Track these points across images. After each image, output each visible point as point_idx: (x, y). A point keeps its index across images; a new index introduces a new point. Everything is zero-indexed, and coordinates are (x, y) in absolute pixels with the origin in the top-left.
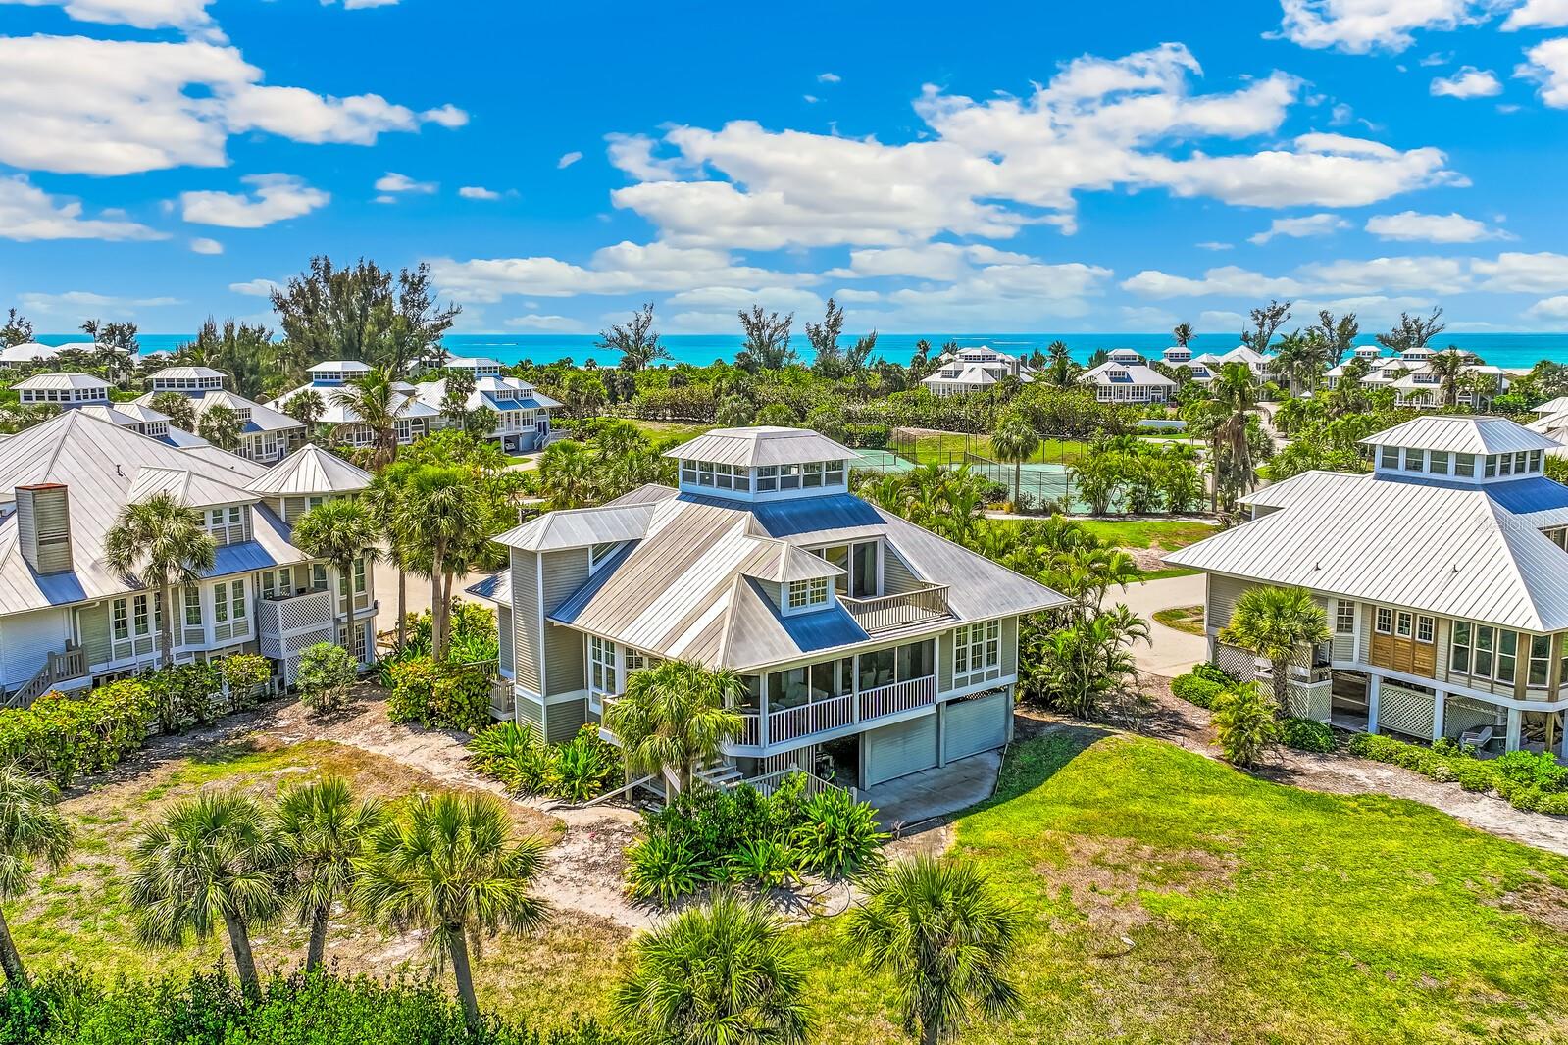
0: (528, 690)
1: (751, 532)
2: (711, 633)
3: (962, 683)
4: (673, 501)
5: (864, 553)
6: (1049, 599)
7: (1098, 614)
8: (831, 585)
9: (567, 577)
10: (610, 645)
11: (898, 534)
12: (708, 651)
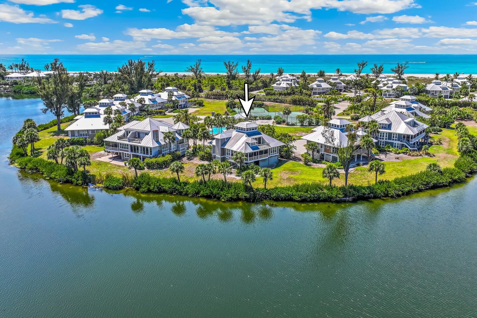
0: (218, 156)
1: (246, 137)
2: (243, 148)
3: (271, 155)
4: (235, 132)
5: (260, 138)
6: (282, 144)
7: (290, 146)
8: (256, 143)
9: (223, 142)
10: (229, 150)
11: (264, 136)
12: (242, 150)
